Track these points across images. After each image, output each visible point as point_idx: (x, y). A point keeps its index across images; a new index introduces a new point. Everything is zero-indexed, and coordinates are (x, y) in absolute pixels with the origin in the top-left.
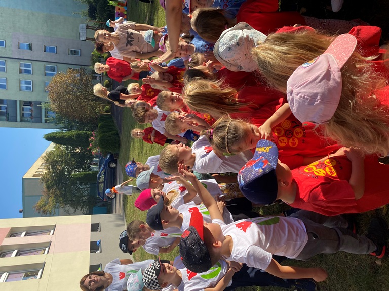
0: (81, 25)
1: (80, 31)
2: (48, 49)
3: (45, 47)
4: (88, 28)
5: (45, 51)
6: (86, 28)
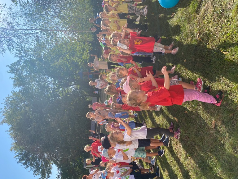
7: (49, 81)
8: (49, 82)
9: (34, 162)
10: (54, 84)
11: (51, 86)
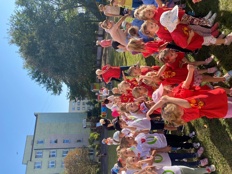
0: (83, 120)
1: (83, 123)
2: (65, 141)
3: (64, 140)
4: (87, 121)
5: (64, 143)
10: (58, 4)
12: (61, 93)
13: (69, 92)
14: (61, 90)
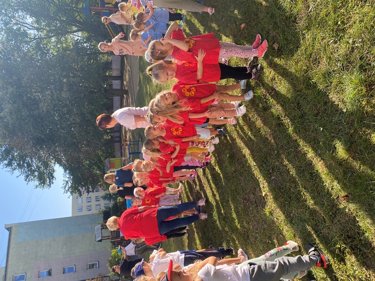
0: (96, 227)
1: (96, 233)
2: (66, 270)
4: (103, 228)
5: (64, 273)
6: (102, 229)
7: (27, 24)
8: (28, 26)
9: (24, 162)
10: (38, 29)
11: (32, 33)
12: (53, 183)
13: (67, 179)
14: (53, 177)
